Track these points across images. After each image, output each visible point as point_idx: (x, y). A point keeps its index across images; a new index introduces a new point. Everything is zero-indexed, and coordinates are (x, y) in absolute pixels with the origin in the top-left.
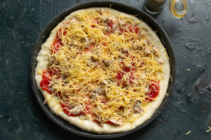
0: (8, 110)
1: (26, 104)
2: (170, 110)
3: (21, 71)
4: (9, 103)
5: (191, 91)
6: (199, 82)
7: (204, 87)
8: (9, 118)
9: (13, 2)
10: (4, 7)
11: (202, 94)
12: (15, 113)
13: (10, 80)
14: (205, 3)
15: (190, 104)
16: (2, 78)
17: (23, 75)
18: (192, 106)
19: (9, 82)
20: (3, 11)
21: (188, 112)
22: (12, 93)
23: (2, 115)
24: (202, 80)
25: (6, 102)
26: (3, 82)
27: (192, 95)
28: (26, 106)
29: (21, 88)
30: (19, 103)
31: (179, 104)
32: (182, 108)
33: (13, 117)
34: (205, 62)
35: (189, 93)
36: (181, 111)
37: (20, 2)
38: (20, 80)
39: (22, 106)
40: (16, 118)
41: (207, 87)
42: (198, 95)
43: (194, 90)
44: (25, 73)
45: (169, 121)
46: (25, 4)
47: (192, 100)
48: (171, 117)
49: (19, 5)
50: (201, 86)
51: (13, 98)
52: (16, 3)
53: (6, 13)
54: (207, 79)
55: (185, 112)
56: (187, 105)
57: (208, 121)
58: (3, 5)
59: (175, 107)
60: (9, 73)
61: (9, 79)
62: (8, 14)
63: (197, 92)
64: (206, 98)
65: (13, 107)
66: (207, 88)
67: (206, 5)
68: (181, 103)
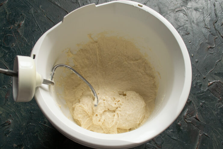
0: (21, 140)
1: (37, 133)
2: (163, 137)
3: (31, 104)
4: (22, 133)
5: (181, 120)
6: (187, 112)
7: (191, 116)
8: (22, 146)
9: (22, 42)
10: (14, 47)
11: (190, 123)
12: (27, 142)
13: (22, 113)
14: (190, 41)
15: (180, 132)
16: (14, 110)
17: (33, 108)
18: (182, 133)
19: (21, 114)
20: (13, 51)
21: (178, 139)
22: (24, 124)
23: (16, 144)
24: (190, 110)
25: (18, 132)
26: (16, 114)
27: (181, 123)
28: (37, 135)
29: (32, 119)
30: (31, 133)
31: (171, 132)
32: (173, 135)
33: (25, 146)
34: (192, 94)
35: (178, 122)
36: (172, 138)
37: (28, 42)
38: (31, 112)
39: (34, 135)
40: (29, 146)
41: (194, 116)
42: (187, 123)
43: (183, 119)
44: (35, 106)
45: (162, 147)
46: (32, 44)
47: (182, 128)
48: (164, 143)
49: (27, 45)
50: (189, 116)
51: (25, 129)
52: (24, 43)
53: (16, 53)
54: (194, 109)
55: (176, 139)
56: (177, 133)
57: (196, 147)
58: (13, 45)
59: (167, 135)
60: (21, 106)
61: (21, 111)
62: (18, 52)
63: (186, 121)
64: (194, 127)
65: (25, 137)
66: (194, 118)
67: (190, 43)
68: (172, 131)
